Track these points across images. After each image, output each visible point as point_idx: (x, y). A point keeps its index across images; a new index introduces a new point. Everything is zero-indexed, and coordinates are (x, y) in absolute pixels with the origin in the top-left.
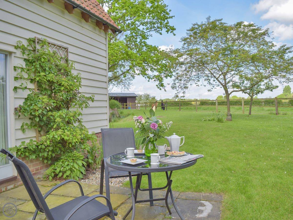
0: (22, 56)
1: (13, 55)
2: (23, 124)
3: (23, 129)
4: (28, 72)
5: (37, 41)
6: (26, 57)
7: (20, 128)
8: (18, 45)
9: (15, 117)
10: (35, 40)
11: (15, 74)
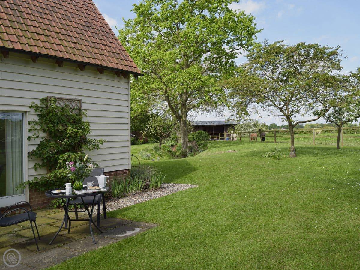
0: (35, 113)
1: (27, 113)
2: (35, 164)
3: (35, 168)
4: (41, 124)
5: (48, 99)
6: (39, 113)
7: (33, 167)
8: (32, 105)
9: (29, 159)
10: (47, 98)
11: (29, 127)
